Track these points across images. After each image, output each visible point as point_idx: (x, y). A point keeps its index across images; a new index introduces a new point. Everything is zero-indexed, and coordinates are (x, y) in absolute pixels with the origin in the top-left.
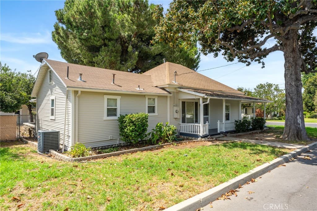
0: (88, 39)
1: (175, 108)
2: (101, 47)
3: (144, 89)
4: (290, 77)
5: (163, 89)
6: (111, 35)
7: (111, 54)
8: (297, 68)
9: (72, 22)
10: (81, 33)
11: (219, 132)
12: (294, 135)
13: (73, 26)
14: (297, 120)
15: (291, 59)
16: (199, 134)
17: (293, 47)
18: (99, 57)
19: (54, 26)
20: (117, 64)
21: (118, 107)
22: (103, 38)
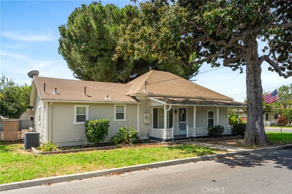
0: (86, 51)
1: (145, 115)
2: (97, 58)
3: (112, 98)
4: (250, 83)
5: (134, 97)
6: (106, 46)
7: (106, 63)
8: (256, 74)
9: (72, 36)
10: (79, 46)
11: (188, 136)
12: (252, 140)
13: (73, 40)
14: (255, 125)
15: (251, 66)
16: (163, 138)
17: (252, 54)
18: (96, 67)
19: (59, 41)
20: (113, 72)
21: (87, 114)
22: (99, 49)
